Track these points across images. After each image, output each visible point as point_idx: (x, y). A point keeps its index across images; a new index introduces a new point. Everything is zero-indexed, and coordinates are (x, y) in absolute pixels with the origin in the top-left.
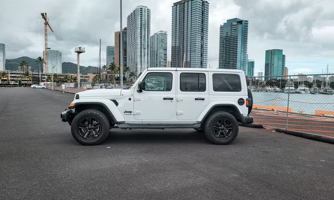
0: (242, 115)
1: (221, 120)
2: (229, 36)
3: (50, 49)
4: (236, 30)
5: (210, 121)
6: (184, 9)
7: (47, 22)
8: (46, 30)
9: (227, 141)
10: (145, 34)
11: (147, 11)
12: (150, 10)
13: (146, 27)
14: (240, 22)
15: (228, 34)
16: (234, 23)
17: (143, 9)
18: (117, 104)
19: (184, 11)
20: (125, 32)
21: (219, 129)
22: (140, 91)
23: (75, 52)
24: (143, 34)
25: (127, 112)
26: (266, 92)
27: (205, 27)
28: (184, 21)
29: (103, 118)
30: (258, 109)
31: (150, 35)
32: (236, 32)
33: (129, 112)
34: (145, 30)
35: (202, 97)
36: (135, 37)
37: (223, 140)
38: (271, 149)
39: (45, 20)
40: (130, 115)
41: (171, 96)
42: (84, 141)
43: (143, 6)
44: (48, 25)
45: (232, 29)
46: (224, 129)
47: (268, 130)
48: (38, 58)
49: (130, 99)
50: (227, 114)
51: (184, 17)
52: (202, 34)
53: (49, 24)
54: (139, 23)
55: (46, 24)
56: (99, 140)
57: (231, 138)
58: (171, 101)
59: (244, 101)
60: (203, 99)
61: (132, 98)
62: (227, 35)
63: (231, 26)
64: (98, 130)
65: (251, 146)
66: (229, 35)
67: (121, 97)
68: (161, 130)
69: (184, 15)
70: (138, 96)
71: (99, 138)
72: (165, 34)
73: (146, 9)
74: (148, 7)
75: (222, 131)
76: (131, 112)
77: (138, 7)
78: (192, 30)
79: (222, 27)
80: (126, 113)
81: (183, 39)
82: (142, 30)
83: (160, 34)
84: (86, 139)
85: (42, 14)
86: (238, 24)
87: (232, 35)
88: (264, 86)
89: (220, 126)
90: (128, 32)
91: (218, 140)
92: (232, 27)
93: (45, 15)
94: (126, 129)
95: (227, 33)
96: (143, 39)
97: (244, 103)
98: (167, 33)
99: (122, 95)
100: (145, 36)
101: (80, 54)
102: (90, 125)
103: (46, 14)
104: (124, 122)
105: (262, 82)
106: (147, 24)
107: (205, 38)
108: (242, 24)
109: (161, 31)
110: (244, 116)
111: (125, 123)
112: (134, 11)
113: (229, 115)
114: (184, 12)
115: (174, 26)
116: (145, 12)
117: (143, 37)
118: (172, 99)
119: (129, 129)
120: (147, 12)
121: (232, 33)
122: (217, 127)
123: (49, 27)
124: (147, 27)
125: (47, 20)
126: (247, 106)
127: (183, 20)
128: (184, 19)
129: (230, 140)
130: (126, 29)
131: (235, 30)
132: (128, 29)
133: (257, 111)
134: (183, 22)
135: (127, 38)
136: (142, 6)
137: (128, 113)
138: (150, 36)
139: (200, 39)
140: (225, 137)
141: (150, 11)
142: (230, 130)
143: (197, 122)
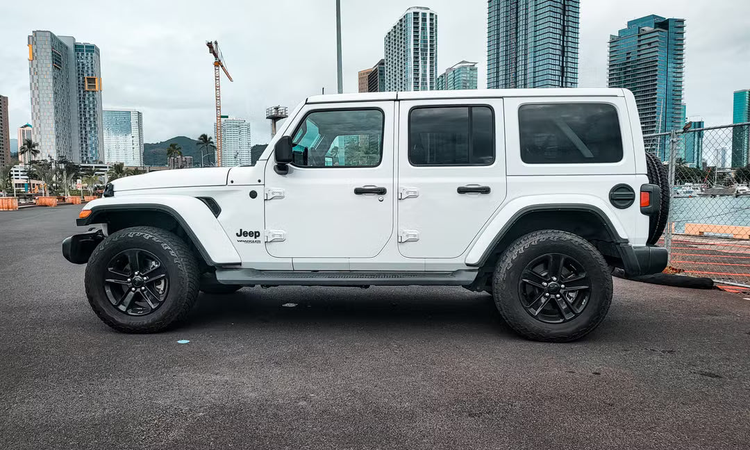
0: (626, 241)
1: (547, 258)
2: (633, 62)
3: (227, 117)
4: (653, 45)
5: (508, 261)
6: (517, 5)
7: (220, 61)
8: (217, 78)
9: (570, 328)
10: (425, 71)
11: (428, 17)
12: (436, 16)
13: (426, 54)
14: (663, 24)
15: (630, 55)
16: (647, 29)
17: (420, 15)
18: (215, 209)
19: (517, 8)
20: (381, 71)
21: (541, 290)
22: (282, 168)
23: (267, 118)
24: (421, 72)
25: (245, 234)
26: (737, 196)
27: (570, 44)
28: (517, 33)
29: (172, 253)
30: (707, 237)
31: (436, 72)
32: (651, 50)
33: (251, 234)
34: (425, 63)
35: (482, 182)
36: (403, 79)
37: (554, 326)
38: (734, 364)
39: (216, 56)
40: (256, 244)
41: (378, 183)
42: (120, 320)
43: (421, 8)
44: (222, 66)
45: (642, 43)
46: (561, 288)
47: (729, 296)
48: (199, 136)
49: (253, 195)
50: (569, 237)
51: (517, 23)
52: (563, 62)
53: (224, 65)
54: (412, 47)
55: (218, 64)
56: (163, 319)
57: (583, 320)
58: (381, 197)
59: (634, 195)
60: (486, 191)
61: (259, 190)
62: (628, 58)
63: (639, 36)
64: (161, 287)
65: (659, 349)
66: (634, 57)
67: (226, 188)
68: (358, 290)
69: (517, 18)
70: (276, 183)
71: (161, 312)
72: (473, 68)
73: (428, 12)
74: (433, 10)
75: (553, 296)
76: (257, 234)
77: (408, 12)
78: (537, 54)
79: (614, 41)
80: (242, 238)
81: (516, 77)
82: (418, 61)
83: (459, 68)
84: (126, 313)
85: (210, 45)
86: (658, 29)
87: (642, 57)
88: (729, 183)
89: (546, 279)
90: (388, 69)
91: (536, 325)
92: (642, 38)
93: (214, 45)
94: (253, 286)
95: (628, 54)
96: (420, 83)
97: (633, 200)
98: (476, 66)
99: (229, 183)
100: (424, 75)
101: (277, 123)
102: (136, 273)
103: (216, 43)
104: (240, 264)
105: (724, 174)
106: (429, 48)
107: (569, 70)
108: (667, 29)
109: (463, 62)
110: (633, 244)
111: (243, 266)
112: (401, 20)
113: (576, 239)
114: (517, 13)
115: (492, 47)
116: (424, 20)
117: (420, 79)
118: (382, 192)
119: (262, 286)
120: (428, 22)
121: (642, 52)
122: (532, 283)
123: (224, 70)
124: (431, 54)
125: (219, 56)
126: (643, 212)
127: (514, 31)
128: (517, 28)
129: (581, 327)
130: (383, 64)
131: (649, 44)
132: (387, 63)
133: (704, 241)
134: (514, 36)
135: (386, 84)
136: (418, 8)
137: (248, 238)
138: (436, 76)
139: (559, 73)
140: (562, 317)
141: (436, 18)
142: (581, 294)
143: (468, 265)
